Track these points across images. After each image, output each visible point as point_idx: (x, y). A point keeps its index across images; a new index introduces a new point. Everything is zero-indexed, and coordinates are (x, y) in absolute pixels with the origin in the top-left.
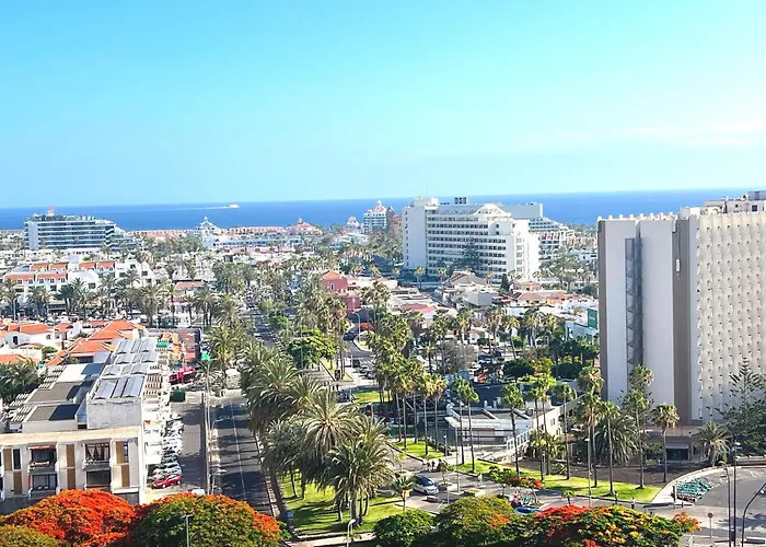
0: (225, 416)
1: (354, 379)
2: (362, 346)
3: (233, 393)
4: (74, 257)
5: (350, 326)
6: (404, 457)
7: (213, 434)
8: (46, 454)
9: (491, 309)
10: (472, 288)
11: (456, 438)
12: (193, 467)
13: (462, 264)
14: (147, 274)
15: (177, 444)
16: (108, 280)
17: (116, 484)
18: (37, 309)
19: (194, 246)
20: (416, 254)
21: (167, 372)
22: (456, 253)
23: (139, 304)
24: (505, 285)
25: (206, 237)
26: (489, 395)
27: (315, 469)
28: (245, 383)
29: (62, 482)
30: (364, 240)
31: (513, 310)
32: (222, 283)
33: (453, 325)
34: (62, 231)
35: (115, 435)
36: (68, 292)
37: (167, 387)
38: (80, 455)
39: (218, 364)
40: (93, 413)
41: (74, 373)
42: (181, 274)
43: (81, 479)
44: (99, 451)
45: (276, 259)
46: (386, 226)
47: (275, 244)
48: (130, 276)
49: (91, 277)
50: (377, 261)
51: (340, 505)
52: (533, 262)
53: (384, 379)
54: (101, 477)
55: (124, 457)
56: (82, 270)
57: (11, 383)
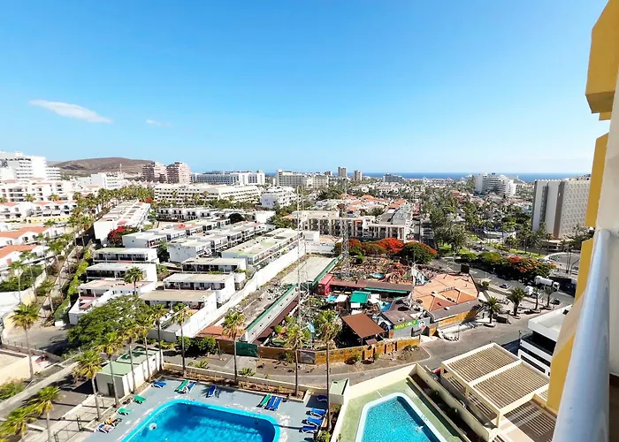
0: (426, 225)
1: (460, 219)
2: (462, 210)
3: (428, 219)
4: (393, 184)
5: (459, 205)
6: (472, 239)
7: (422, 230)
8: (383, 229)
9: (500, 204)
10: (495, 197)
11: (487, 236)
12: (417, 236)
13: (492, 191)
14: (409, 189)
15: (413, 231)
16: (400, 190)
17: (399, 237)
18: (384, 196)
19: (421, 183)
20: (479, 188)
21: (412, 213)
22: (491, 188)
23: (407, 197)
24: (504, 197)
25: (424, 181)
26: (497, 227)
27: (447, 240)
28: (431, 217)
29: (387, 236)
30: (465, 183)
31: (506, 204)
32: (427, 191)
33: (488, 207)
34: (390, 178)
35: (399, 226)
36: (390, 192)
37: (412, 217)
38: (391, 230)
39: (425, 212)
40: (394, 221)
41: (392, 211)
42: (417, 190)
43: (391, 236)
44: (395, 230)
45: (441, 187)
46: (472, 180)
47: (441, 183)
48: (405, 190)
49: (396, 189)
50: (468, 189)
51: (453, 249)
52: (514, 191)
53: (467, 219)
54: (395, 236)
55: (401, 232)
56: (394, 187)
57: (377, 213)
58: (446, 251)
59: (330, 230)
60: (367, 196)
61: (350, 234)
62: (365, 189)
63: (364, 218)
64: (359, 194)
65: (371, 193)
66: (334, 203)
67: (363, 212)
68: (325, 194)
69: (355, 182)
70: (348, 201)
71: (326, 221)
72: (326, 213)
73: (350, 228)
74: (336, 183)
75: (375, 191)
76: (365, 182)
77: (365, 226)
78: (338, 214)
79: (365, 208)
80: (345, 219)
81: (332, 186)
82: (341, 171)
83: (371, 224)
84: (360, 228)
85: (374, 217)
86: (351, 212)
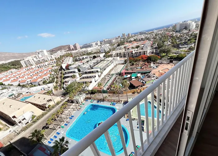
0: (156, 48)
1: (169, 43)
2: (170, 40)
3: (156, 46)
4: (142, 35)
6: (174, 50)
7: (154, 50)
8: (140, 52)
9: (187, 34)
10: (185, 31)
11: (181, 48)
12: (152, 53)
13: (184, 29)
14: (149, 36)
15: (151, 51)
16: (145, 37)
17: (146, 54)
18: (140, 40)
19: (153, 32)
20: (178, 29)
21: (150, 45)
22: (184, 28)
23: (148, 39)
24: (190, 30)
25: (154, 31)
26: (185, 43)
27: (164, 52)
28: (157, 45)
29: (141, 54)
31: (190, 33)
32: (156, 35)
33: (182, 36)
34: (141, 33)
35: (146, 50)
36: (142, 39)
38: (143, 52)
39: (155, 43)
40: (144, 49)
41: (143, 45)
42: (152, 35)
43: (143, 54)
44: (144, 52)
45: (161, 32)
46: (174, 27)
47: (161, 31)
48: (147, 36)
50: (173, 31)
51: (166, 55)
52: (194, 27)
53: (172, 43)
54: (145, 54)
55: (146, 52)
56: (143, 37)
57: (137, 47)
58: (164, 56)
59: (122, 56)
60: (134, 42)
61: (129, 56)
62: (132, 39)
63: (133, 50)
64: (130, 42)
65: (135, 40)
66: (122, 46)
67: (133, 48)
68: (119, 44)
69: (129, 37)
70: (127, 45)
71: (121, 53)
72: (120, 51)
73: (129, 54)
74: (122, 40)
75: (136, 39)
76: (132, 37)
77: (133, 52)
78: (124, 50)
79: (133, 46)
80: (127, 51)
81: (121, 41)
82: (123, 35)
83: (136, 51)
84: (132, 53)
85: (136, 49)
86: (129, 49)
